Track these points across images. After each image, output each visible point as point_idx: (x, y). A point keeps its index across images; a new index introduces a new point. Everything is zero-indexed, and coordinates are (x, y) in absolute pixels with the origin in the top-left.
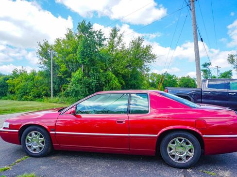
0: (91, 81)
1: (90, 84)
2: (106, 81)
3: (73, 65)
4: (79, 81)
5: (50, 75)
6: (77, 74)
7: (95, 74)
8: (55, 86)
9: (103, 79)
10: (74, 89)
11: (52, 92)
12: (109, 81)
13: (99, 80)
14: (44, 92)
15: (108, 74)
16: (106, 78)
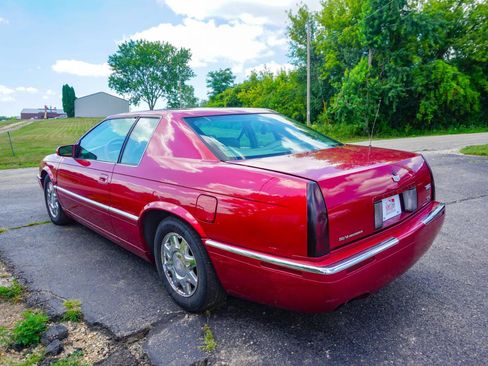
0: (388, 86)
1: (384, 94)
2: (427, 84)
3: (351, 52)
4: (359, 88)
5: (306, 77)
6: (356, 73)
7: (399, 69)
8: (315, 101)
9: (419, 81)
10: (345, 107)
11: (308, 113)
12: (437, 85)
13: (408, 83)
14: (296, 113)
15: (434, 68)
16: (428, 77)
